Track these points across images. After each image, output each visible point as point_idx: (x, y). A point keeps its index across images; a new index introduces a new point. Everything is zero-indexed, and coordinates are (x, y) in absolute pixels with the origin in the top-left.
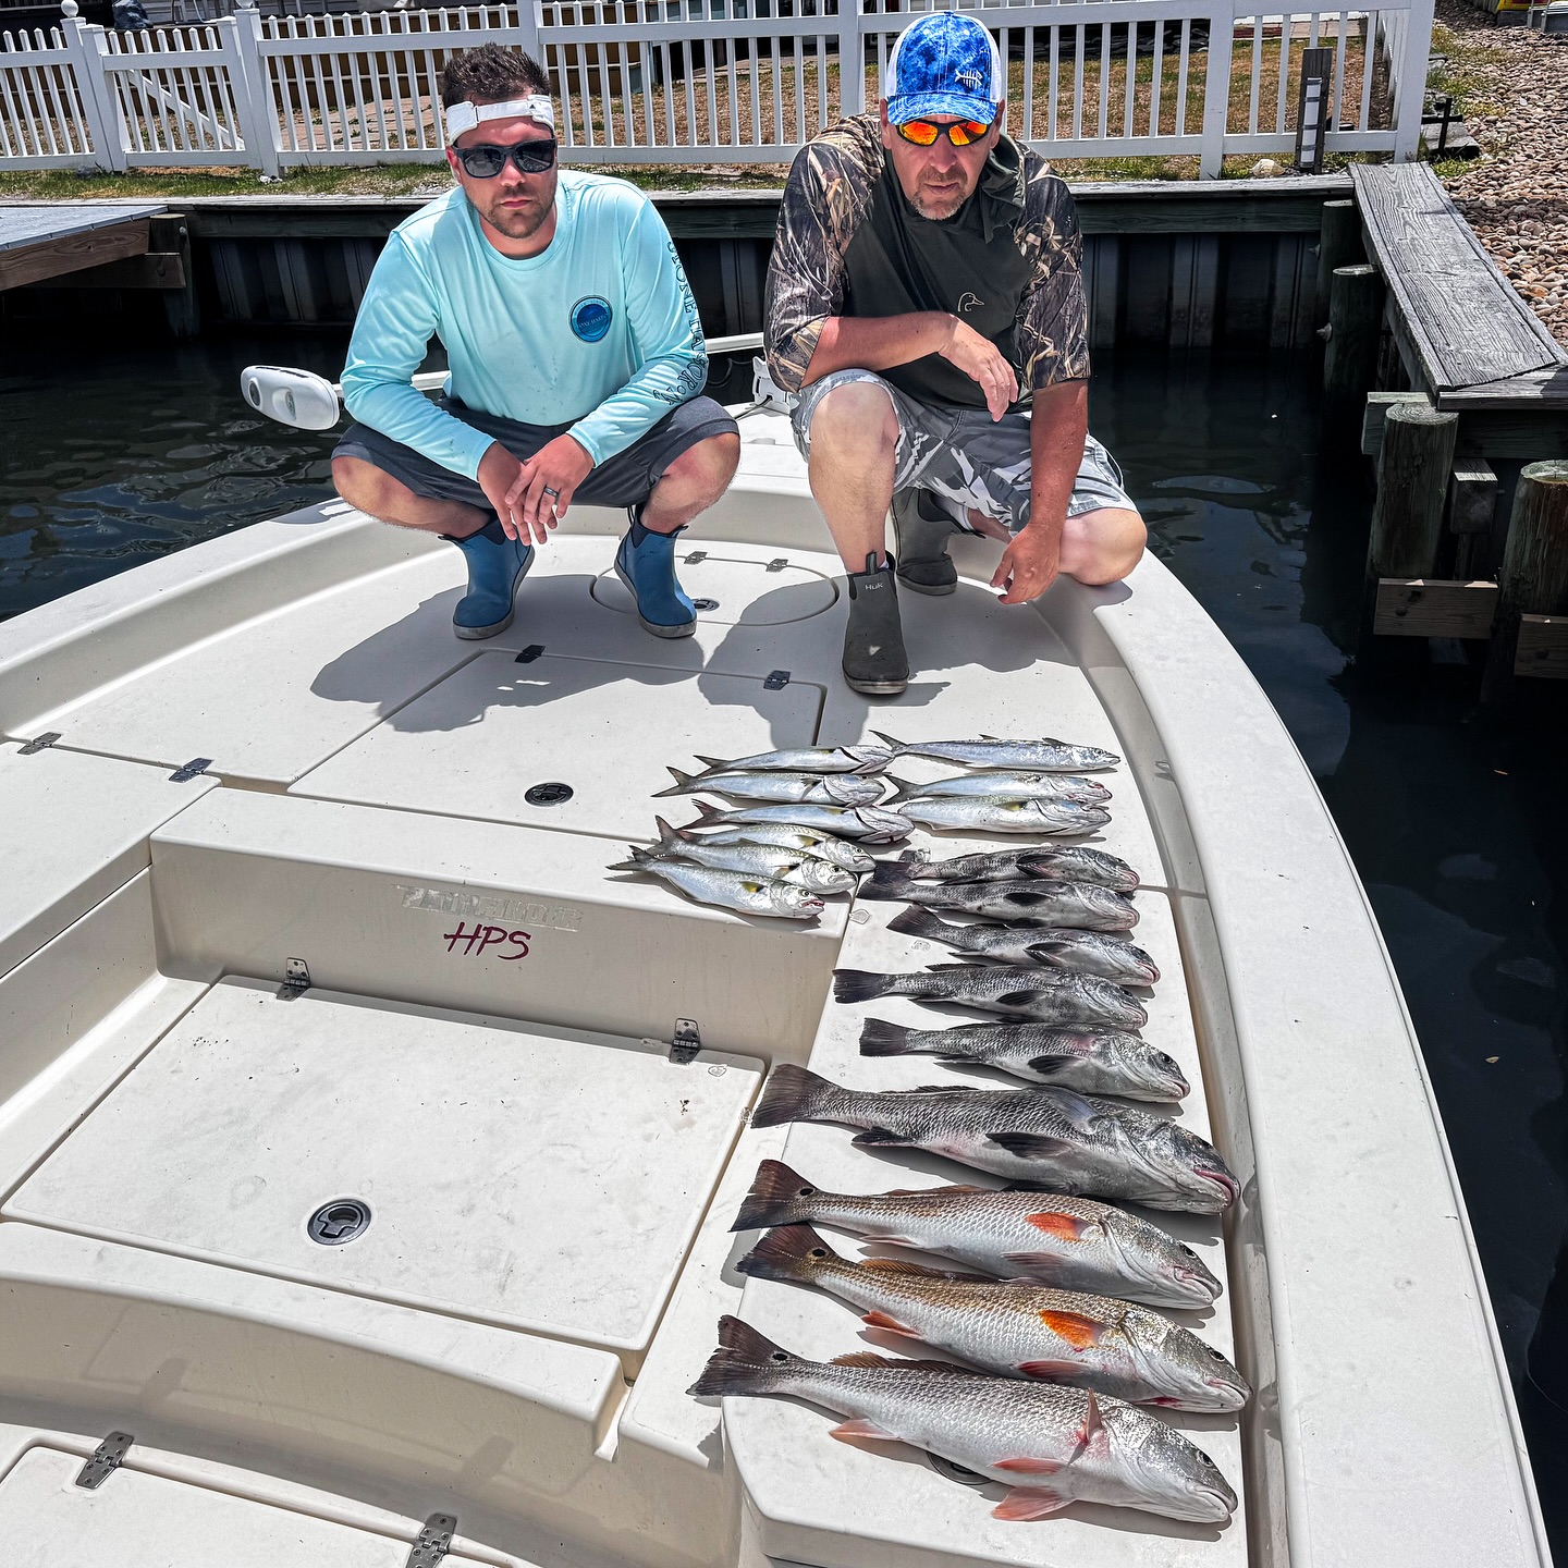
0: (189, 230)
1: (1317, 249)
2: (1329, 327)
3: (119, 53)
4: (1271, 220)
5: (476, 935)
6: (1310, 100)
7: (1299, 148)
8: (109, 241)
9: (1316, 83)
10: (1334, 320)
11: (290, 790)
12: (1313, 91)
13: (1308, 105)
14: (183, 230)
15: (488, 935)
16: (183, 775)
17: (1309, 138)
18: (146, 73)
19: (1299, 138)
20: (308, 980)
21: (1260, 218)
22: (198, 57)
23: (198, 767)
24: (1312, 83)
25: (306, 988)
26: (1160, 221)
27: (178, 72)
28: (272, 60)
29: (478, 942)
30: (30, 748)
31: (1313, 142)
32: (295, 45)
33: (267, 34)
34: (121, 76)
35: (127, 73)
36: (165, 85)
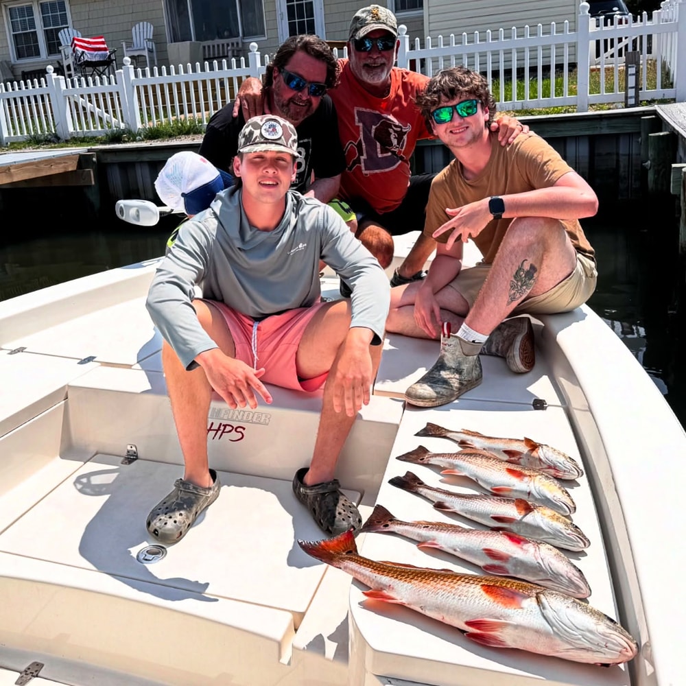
0: (97, 159)
1: (640, 140)
2: (649, 162)
3: (71, 88)
4: (614, 127)
5: (219, 429)
6: (631, 75)
7: (627, 98)
8: (60, 163)
9: (633, 67)
10: (651, 158)
11: (133, 367)
12: (632, 70)
13: (629, 77)
14: (94, 159)
15: (224, 429)
16: (83, 362)
17: (632, 92)
18: (82, 96)
19: (626, 94)
20: (137, 456)
21: (609, 127)
22: (106, 88)
23: (90, 359)
24: (630, 67)
25: (136, 459)
26: (558, 131)
27: (96, 95)
28: (138, 87)
29: (220, 432)
30: (13, 352)
31: (633, 95)
32: (149, 80)
33: (136, 76)
34: (70, 97)
35: (73, 96)
36: (90, 101)
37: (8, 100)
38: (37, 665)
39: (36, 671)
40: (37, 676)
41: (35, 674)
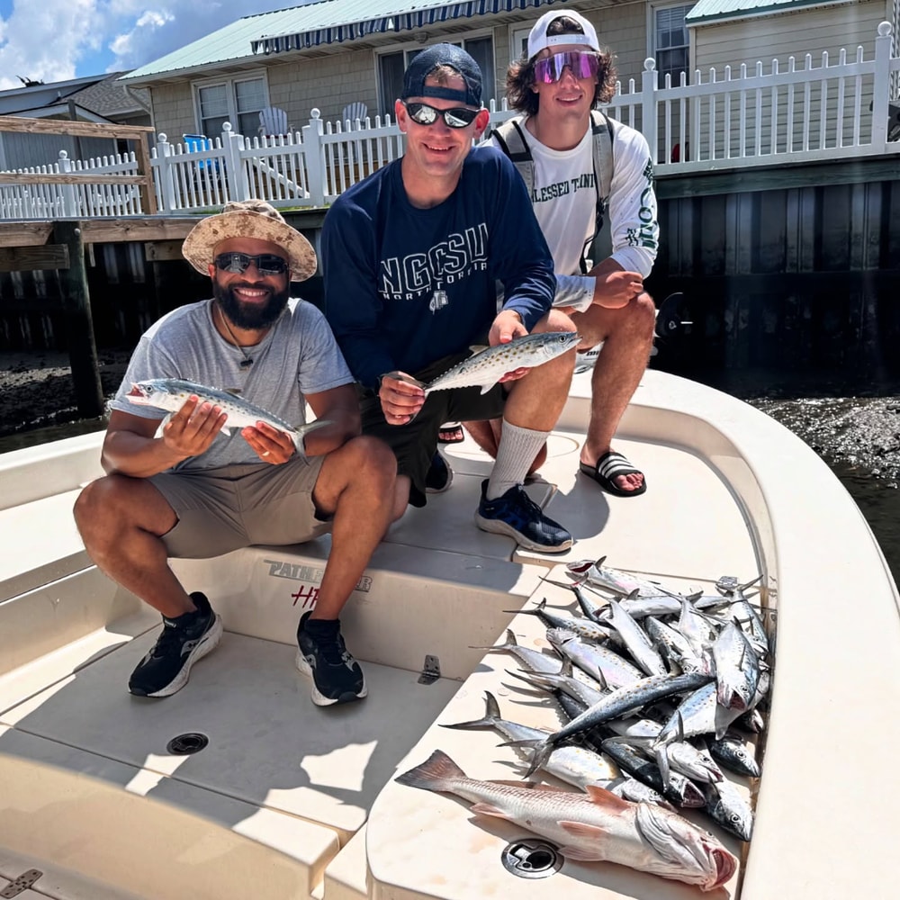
18: (262, 159)
22: (292, 148)
27: (279, 158)
28: (327, 146)
32: (340, 137)
33: (325, 131)
34: (249, 160)
35: (252, 159)
36: (272, 166)
37: (178, 165)
38: (35, 874)
39: (31, 881)
40: (30, 888)
41: (27, 885)
